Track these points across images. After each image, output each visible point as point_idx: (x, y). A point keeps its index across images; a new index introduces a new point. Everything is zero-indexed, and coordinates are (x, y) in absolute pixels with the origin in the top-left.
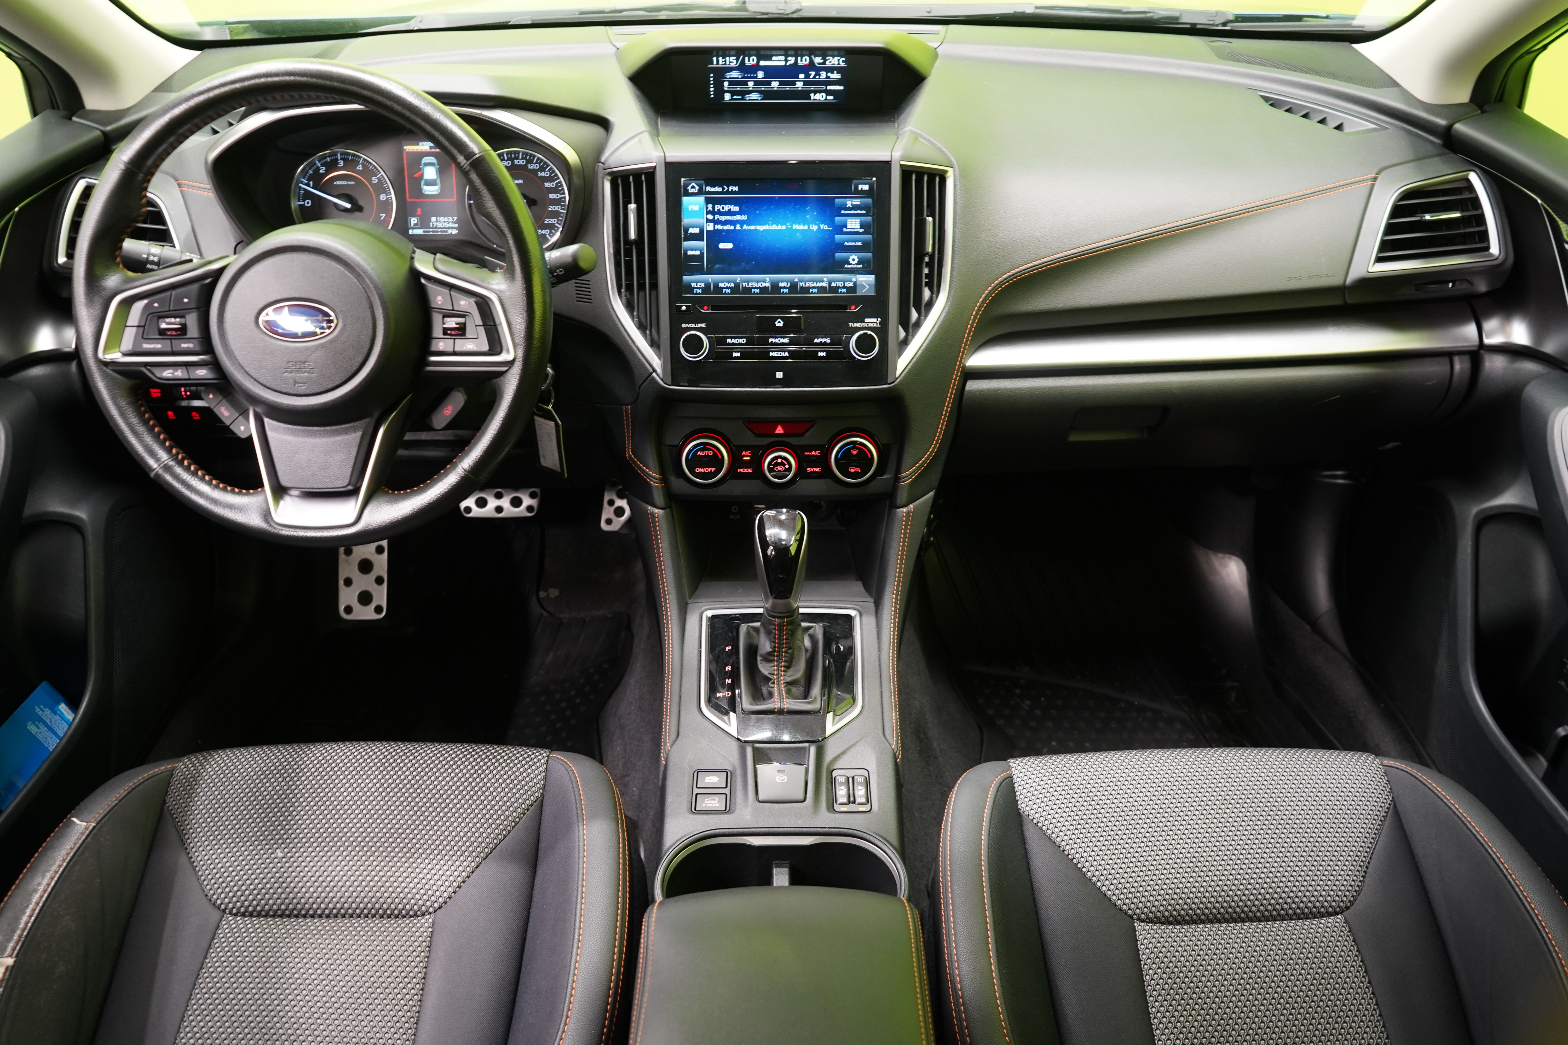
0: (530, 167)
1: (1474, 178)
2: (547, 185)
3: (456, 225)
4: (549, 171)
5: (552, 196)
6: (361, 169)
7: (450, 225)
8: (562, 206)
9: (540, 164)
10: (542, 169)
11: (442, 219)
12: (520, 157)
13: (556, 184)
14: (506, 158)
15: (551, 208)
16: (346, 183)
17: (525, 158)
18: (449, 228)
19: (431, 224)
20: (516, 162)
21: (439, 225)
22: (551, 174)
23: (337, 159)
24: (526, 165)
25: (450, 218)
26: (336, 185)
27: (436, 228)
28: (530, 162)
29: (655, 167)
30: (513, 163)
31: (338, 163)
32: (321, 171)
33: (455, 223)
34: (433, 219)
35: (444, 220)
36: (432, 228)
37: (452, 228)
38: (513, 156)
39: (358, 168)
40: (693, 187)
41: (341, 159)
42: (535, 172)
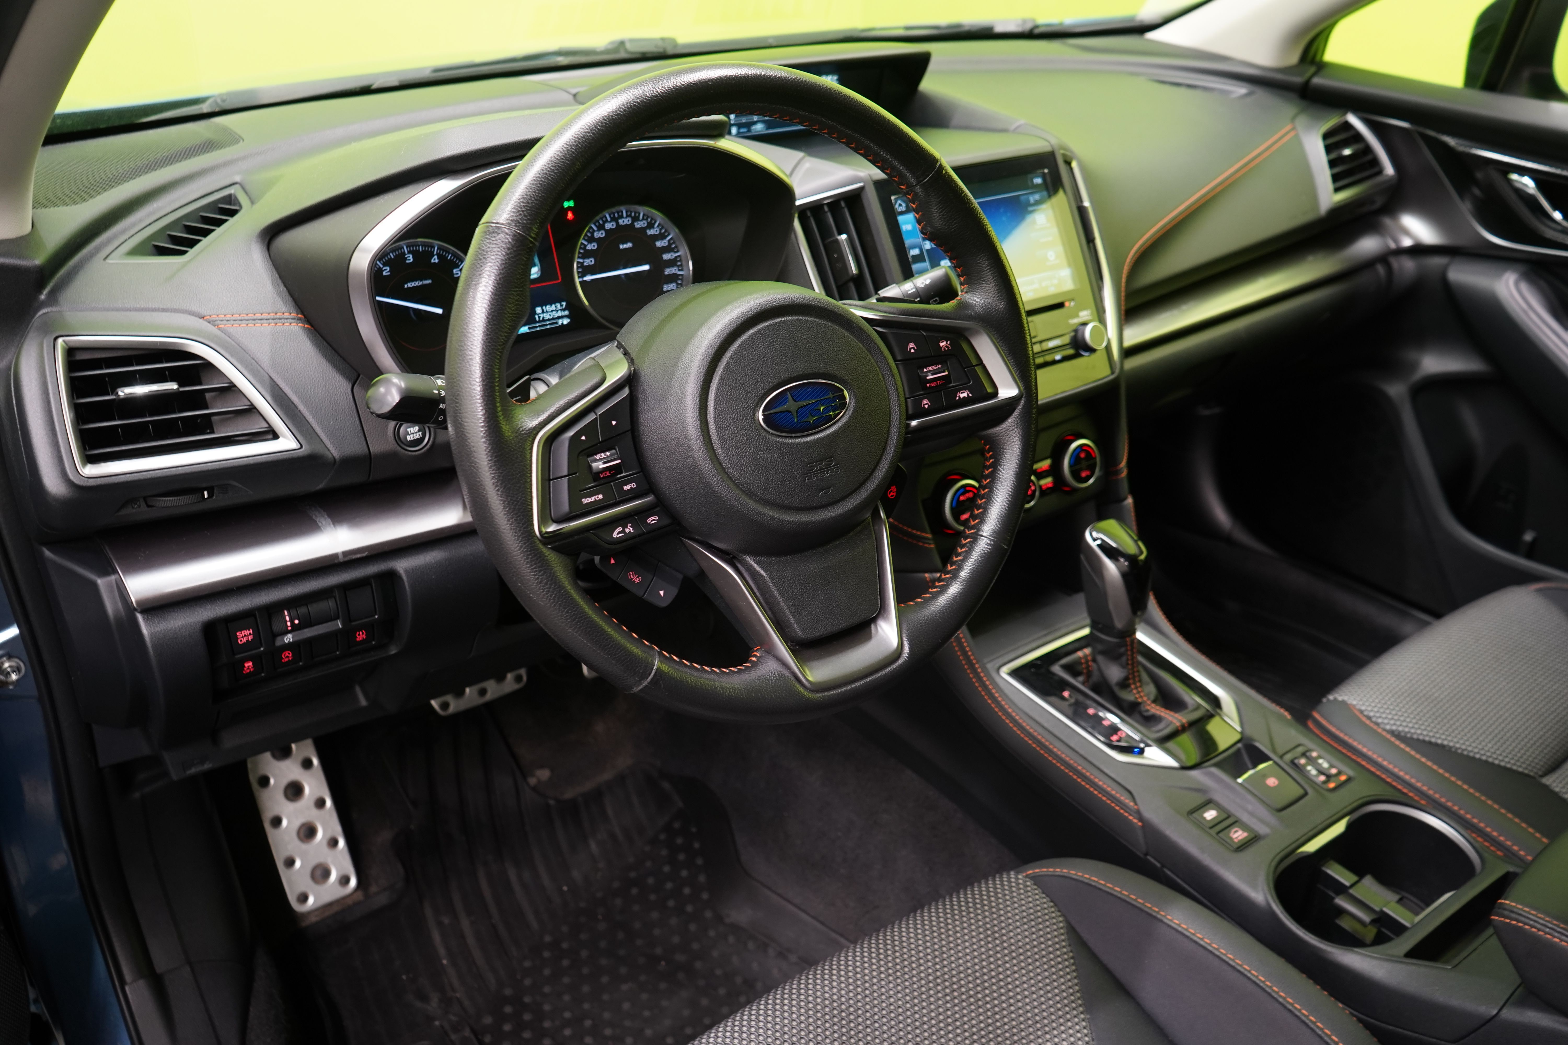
0: (638, 225)
1: (1353, 119)
2: (659, 244)
3: (567, 313)
4: (658, 226)
5: (666, 257)
6: (437, 261)
7: (560, 314)
8: (678, 266)
9: (647, 219)
10: (651, 226)
11: (548, 308)
12: (625, 215)
13: (669, 241)
14: (609, 219)
15: (668, 271)
16: (421, 283)
17: (630, 216)
18: (559, 318)
19: (537, 317)
20: (621, 222)
21: (547, 316)
22: (661, 230)
23: (404, 254)
24: (632, 225)
25: (558, 305)
26: (409, 288)
27: (544, 320)
28: (636, 219)
29: (862, 189)
30: (617, 223)
31: (406, 259)
32: (384, 273)
33: (563, 310)
34: (538, 310)
35: (551, 309)
36: (540, 321)
37: (562, 317)
38: (616, 215)
39: (432, 261)
40: (900, 205)
41: (409, 252)
42: (643, 230)
